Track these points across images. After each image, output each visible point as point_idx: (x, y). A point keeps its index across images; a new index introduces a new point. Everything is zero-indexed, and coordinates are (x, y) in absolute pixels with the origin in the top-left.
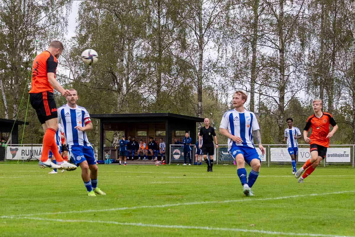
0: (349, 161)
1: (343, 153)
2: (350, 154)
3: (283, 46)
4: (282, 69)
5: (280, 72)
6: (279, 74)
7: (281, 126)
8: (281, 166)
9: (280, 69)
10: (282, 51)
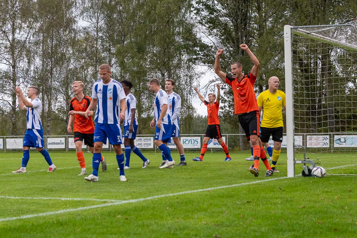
0: (64, 147)
1: (59, 142)
2: (64, 142)
3: (15, 64)
4: (14, 81)
5: (13, 83)
6: (12, 84)
7: (13, 122)
8: (14, 152)
9: (13, 80)
10: (14, 67)
